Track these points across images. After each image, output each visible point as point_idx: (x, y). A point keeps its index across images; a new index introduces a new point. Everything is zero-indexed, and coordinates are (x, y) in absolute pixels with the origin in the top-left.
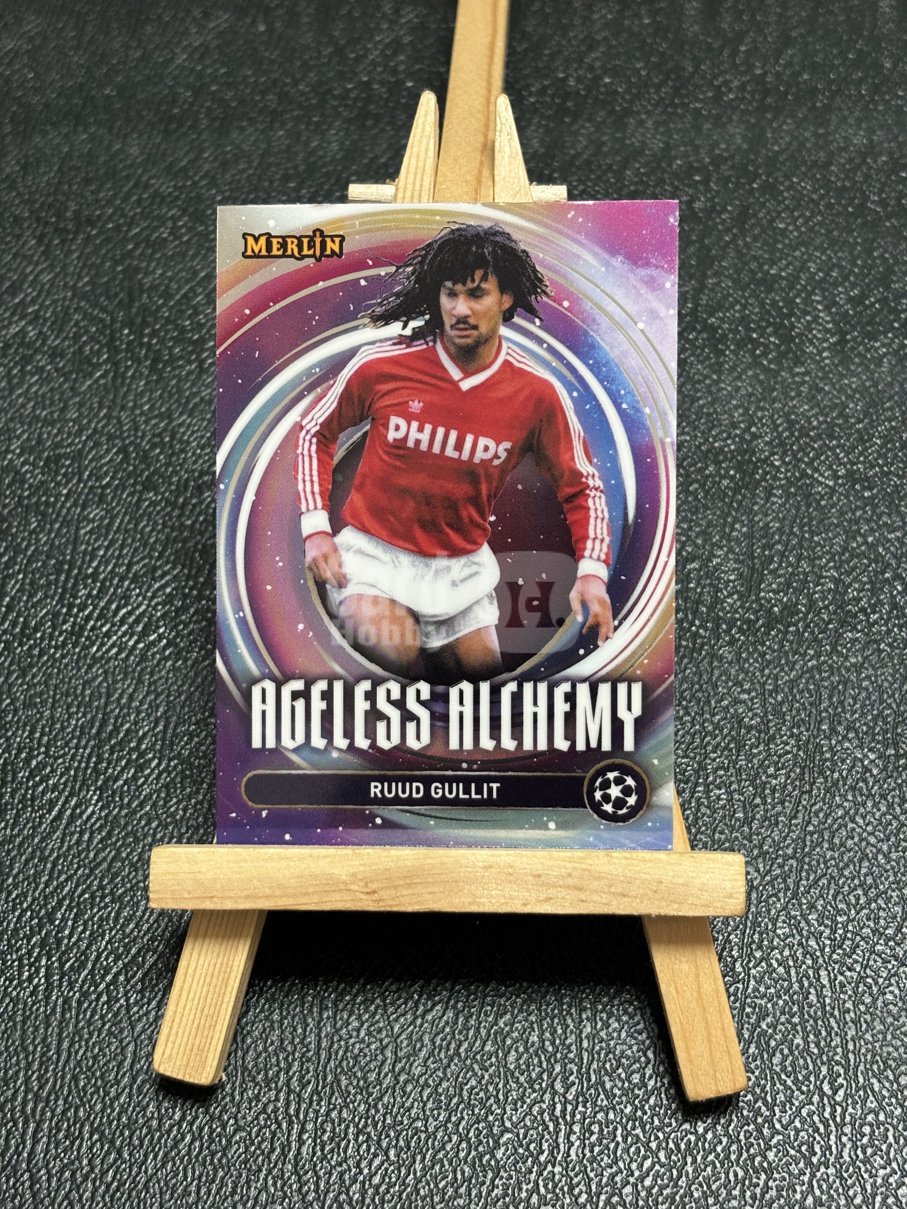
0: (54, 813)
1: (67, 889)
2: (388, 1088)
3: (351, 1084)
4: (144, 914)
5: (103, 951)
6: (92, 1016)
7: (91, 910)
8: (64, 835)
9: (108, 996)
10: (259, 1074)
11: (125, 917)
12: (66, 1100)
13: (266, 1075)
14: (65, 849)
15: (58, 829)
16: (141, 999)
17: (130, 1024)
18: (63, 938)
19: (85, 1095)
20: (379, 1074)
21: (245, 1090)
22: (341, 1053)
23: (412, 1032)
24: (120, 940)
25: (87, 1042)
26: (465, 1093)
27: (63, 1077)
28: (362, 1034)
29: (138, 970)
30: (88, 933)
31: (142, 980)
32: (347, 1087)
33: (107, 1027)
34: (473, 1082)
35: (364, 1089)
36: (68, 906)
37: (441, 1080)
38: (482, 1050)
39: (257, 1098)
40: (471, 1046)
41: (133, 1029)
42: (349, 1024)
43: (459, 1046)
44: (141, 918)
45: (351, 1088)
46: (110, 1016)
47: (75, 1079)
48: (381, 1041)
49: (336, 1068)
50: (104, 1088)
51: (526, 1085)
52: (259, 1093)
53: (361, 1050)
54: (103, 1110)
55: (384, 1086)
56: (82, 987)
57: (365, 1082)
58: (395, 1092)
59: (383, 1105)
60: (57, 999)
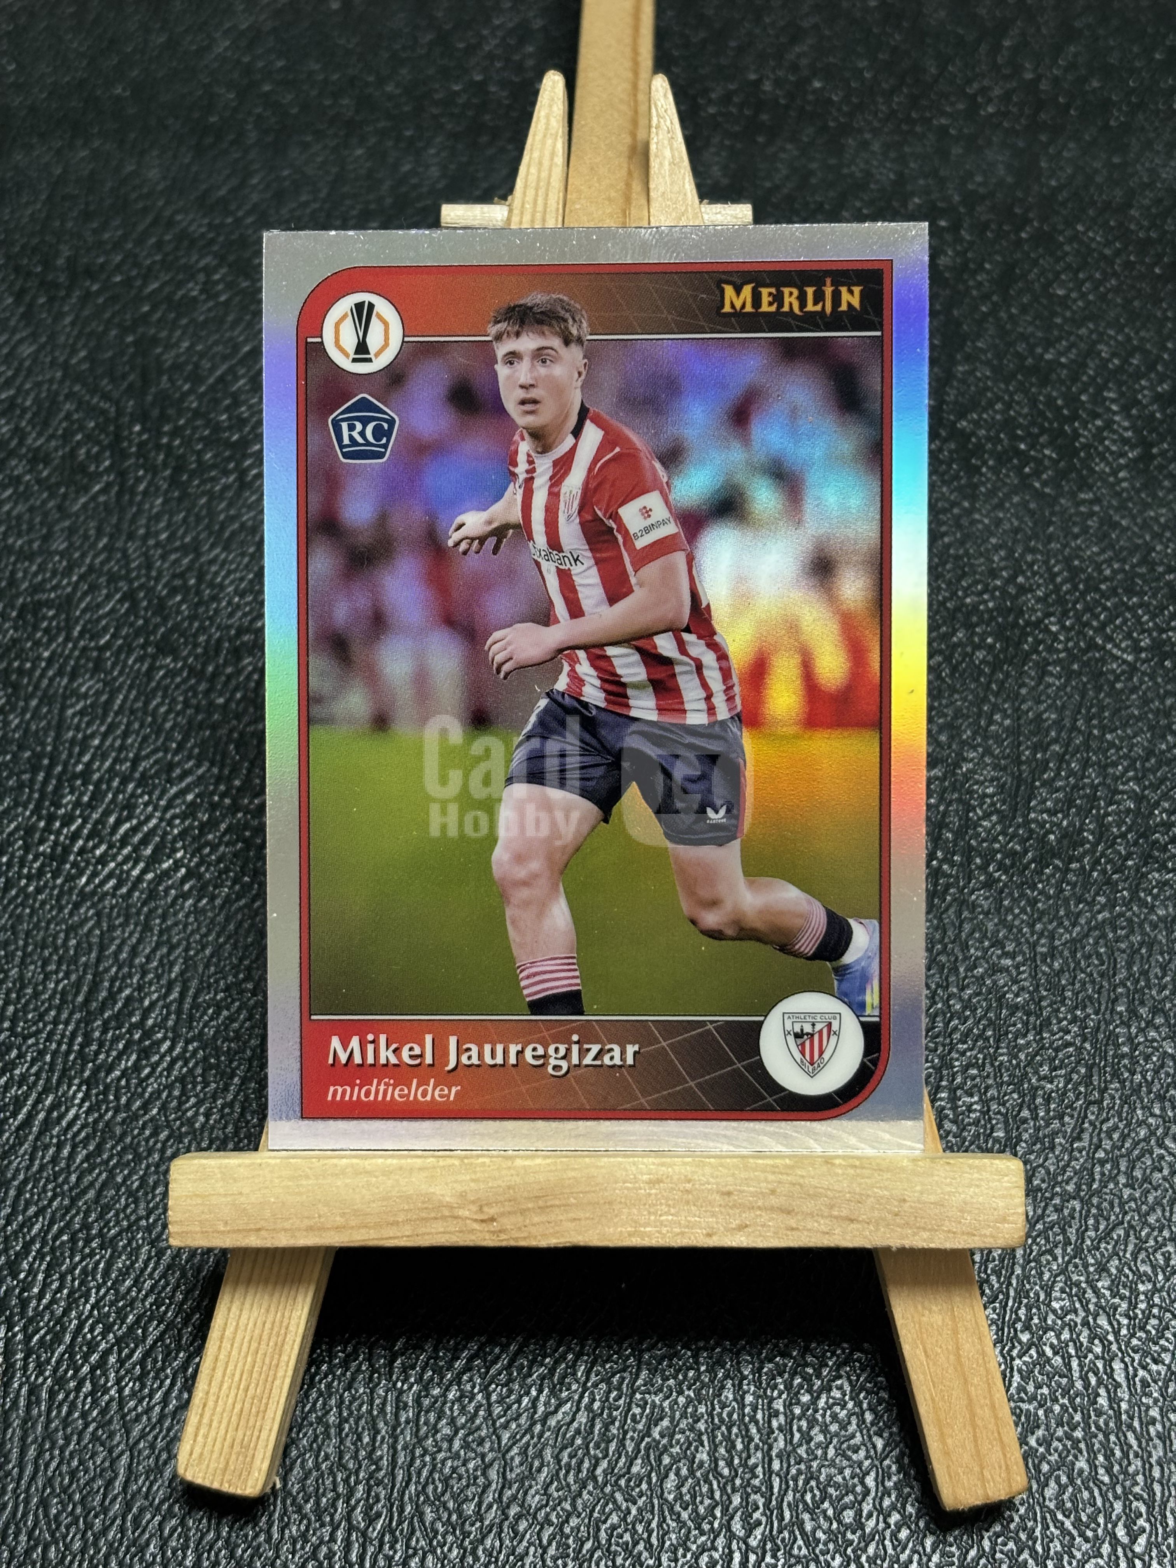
0: (20, 1117)
1: (37, 1227)
2: (491, 1526)
3: (439, 1519)
4: (146, 1266)
5: (88, 1318)
6: (70, 1413)
7: (72, 1257)
8: (35, 1149)
9: (93, 1384)
10: (307, 1501)
11: (120, 1270)
12: (30, 1535)
13: (317, 1503)
14: (35, 1168)
15: (26, 1140)
16: (141, 1390)
17: (124, 1426)
18: (30, 1298)
19: (58, 1528)
20: (479, 1505)
21: (287, 1525)
22: (425, 1473)
23: (528, 1444)
24: (112, 1304)
25: (62, 1450)
26: (603, 1535)
27: (27, 1501)
28: (457, 1444)
29: (136, 1347)
30: (65, 1291)
31: (142, 1362)
32: (432, 1523)
33: (91, 1429)
34: (614, 1519)
35: (458, 1527)
36: (38, 1251)
37: (569, 1515)
38: (628, 1472)
39: (304, 1536)
40: (612, 1467)
41: (128, 1433)
42: (437, 1432)
43: (595, 1466)
44: (143, 1271)
45: (439, 1526)
46: (95, 1413)
47: (44, 1503)
48: (483, 1456)
49: (418, 1496)
50: (85, 1518)
51: (690, 1523)
52: (307, 1530)
53: (454, 1470)
54: (83, 1551)
55: (487, 1523)
56: (55, 1370)
57: (460, 1516)
58: (501, 1531)
59: (484, 1550)
60: (20, 1387)
